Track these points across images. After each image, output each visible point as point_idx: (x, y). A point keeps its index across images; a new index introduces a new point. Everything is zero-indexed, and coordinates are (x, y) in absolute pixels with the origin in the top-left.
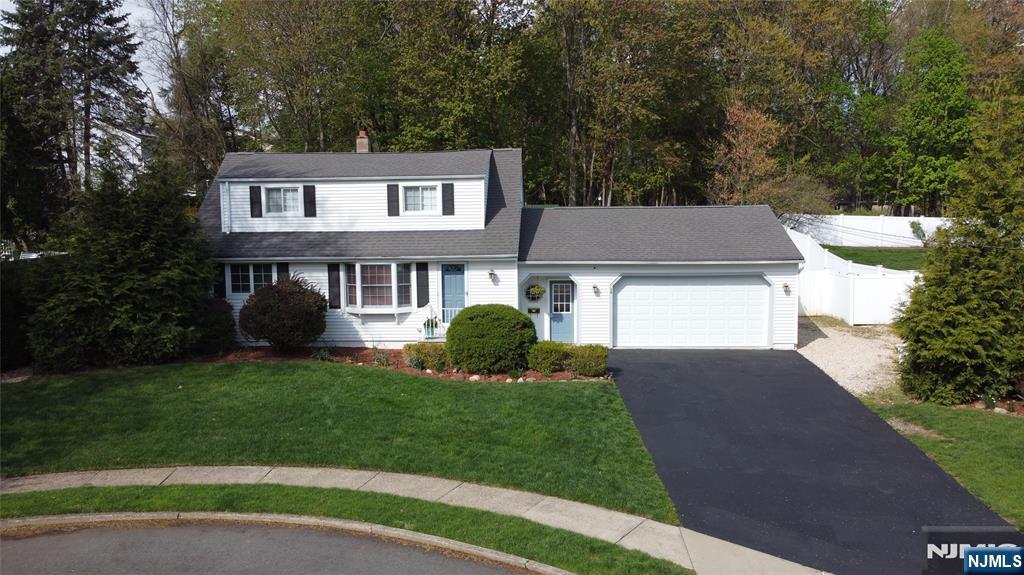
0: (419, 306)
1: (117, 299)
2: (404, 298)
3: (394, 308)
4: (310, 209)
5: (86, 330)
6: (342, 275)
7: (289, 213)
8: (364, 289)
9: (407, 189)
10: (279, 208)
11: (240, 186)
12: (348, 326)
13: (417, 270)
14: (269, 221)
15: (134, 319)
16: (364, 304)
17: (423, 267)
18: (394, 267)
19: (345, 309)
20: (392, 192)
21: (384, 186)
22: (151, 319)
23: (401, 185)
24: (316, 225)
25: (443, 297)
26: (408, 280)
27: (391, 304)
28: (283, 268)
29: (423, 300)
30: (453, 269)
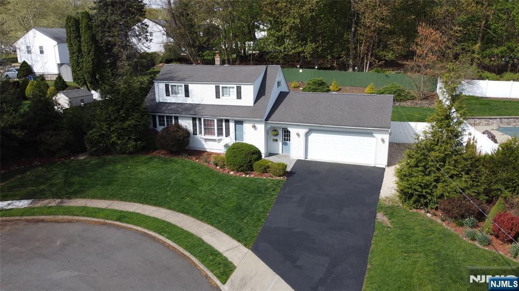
0: (226, 137)
1: (112, 131)
2: (220, 133)
3: (215, 137)
4: (187, 94)
5: (103, 142)
6: (197, 122)
7: (179, 95)
8: (205, 129)
9: (223, 87)
10: (176, 93)
11: (161, 84)
12: (200, 142)
13: (225, 122)
14: (172, 98)
15: (119, 139)
16: (205, 134)
17: (227, 121)
18: (216, 121)
19: (198, 136)
20: (217, 88)
21: (214, 86)
22: (124, 139)
23: (221, 86)
24: (189, 101)
25: (235, 134)
26: (222, 126)
27: (214, 135)
28: (176, 118)
29: (228, 134)
30: (239, 123)
